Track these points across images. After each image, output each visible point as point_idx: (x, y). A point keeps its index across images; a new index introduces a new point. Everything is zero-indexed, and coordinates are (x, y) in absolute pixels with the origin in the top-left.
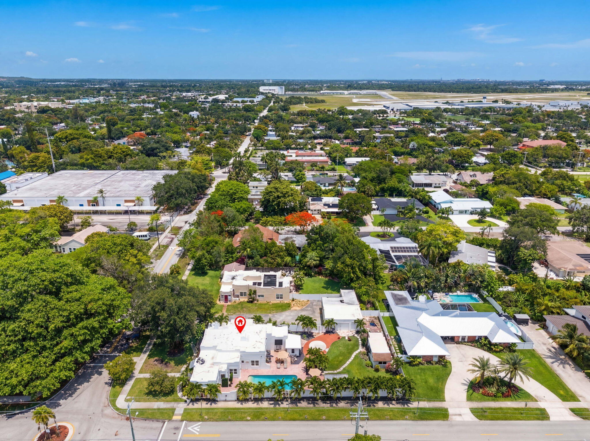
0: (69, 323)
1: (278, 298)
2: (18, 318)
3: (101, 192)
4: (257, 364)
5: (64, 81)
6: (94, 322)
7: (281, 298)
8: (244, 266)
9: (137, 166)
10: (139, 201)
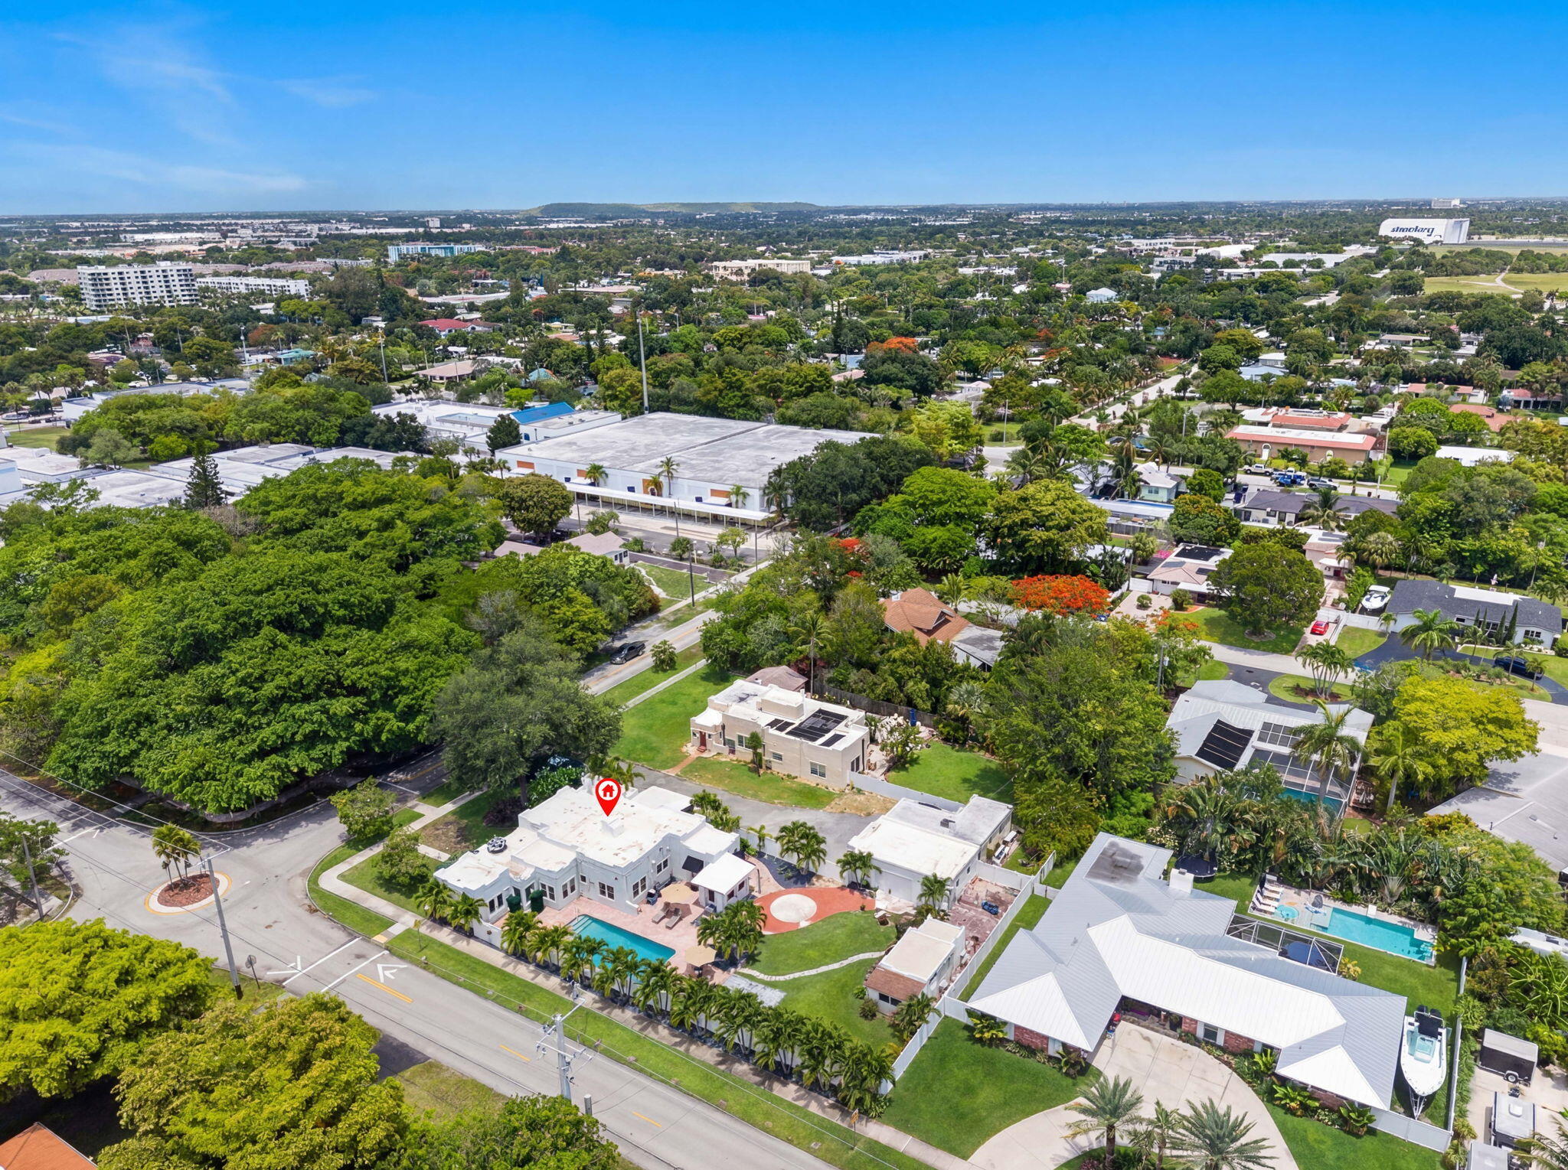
0: (300, 693)
1: (814, 772)
2: (218, 660)
3: (668, 463)
4: (611, 896)
5: (877, 210)
6: (341, 706)
7: (823, 775)
8: (802, 680)
9: (805, 417)
10: (739, 495)
